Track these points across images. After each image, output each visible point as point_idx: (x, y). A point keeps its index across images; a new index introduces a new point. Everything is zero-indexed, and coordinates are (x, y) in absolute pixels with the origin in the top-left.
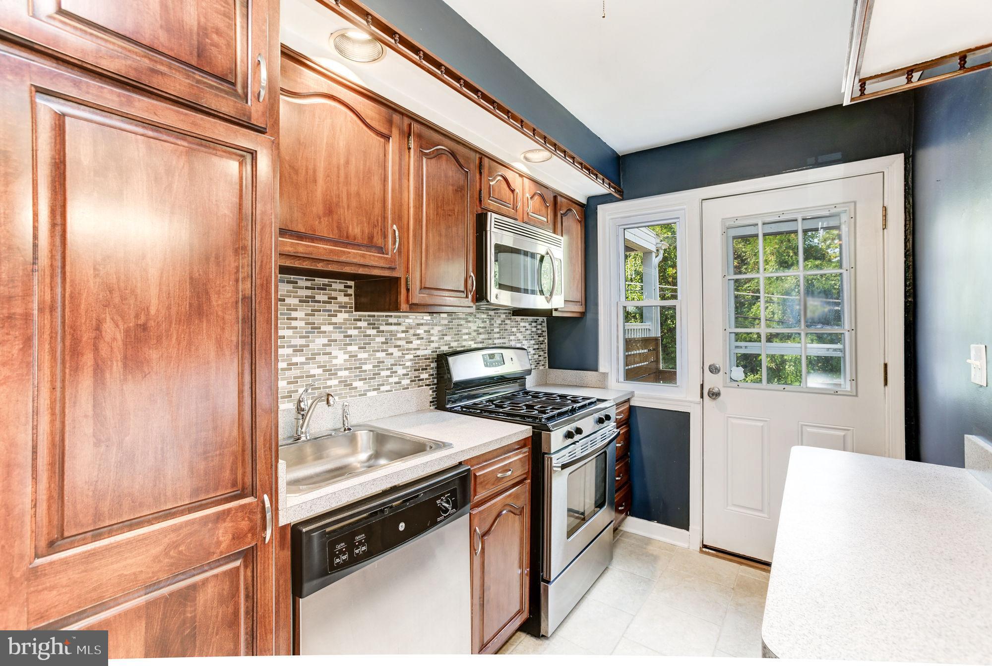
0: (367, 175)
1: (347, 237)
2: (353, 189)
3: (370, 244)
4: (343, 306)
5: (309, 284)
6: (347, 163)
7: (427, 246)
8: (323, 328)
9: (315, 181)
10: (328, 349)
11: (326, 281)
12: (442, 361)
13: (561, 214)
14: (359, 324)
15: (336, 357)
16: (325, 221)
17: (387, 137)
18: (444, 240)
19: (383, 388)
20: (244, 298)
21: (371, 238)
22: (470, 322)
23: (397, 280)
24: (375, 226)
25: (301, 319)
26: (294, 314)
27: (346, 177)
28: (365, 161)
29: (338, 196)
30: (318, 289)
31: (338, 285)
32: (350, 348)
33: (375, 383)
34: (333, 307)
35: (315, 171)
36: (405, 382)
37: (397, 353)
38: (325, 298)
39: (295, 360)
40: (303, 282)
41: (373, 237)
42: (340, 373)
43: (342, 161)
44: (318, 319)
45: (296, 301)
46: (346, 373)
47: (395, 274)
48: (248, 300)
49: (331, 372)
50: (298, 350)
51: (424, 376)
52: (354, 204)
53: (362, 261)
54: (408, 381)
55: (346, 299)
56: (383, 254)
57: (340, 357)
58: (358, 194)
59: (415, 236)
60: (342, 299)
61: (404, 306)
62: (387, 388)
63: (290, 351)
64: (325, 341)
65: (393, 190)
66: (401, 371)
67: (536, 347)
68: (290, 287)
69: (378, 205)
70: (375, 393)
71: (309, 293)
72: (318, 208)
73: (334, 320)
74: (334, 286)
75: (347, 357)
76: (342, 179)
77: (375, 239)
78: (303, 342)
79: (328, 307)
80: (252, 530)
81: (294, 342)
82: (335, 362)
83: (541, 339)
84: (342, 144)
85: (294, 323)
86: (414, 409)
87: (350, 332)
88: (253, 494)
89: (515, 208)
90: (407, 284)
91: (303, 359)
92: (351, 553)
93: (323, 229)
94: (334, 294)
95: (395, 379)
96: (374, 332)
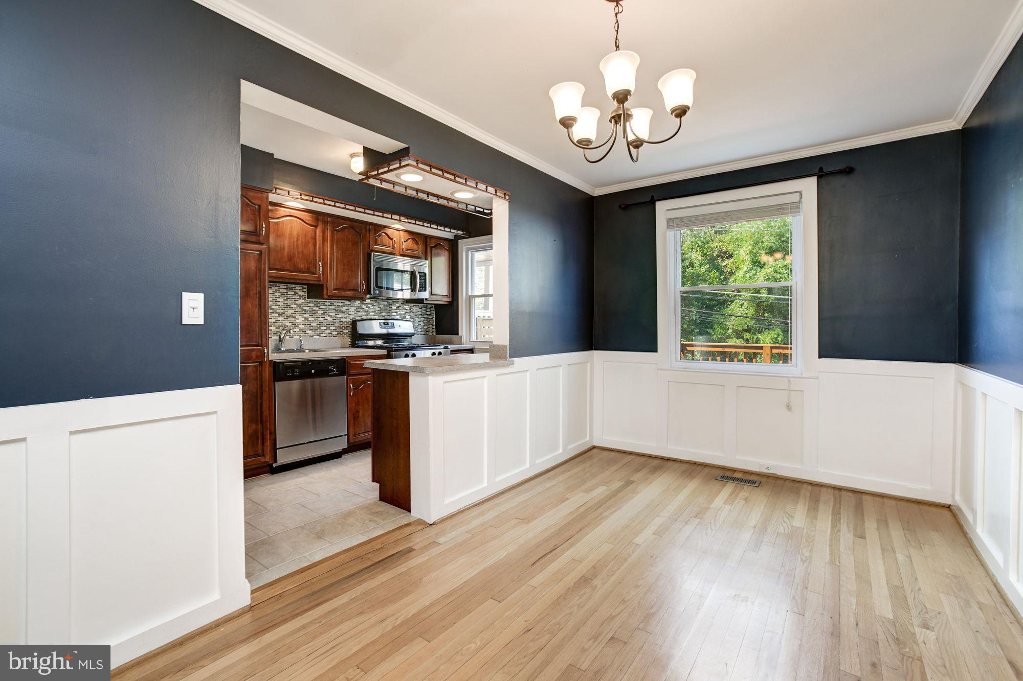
0: (306, 244)
1: (298, 269)
2: (300, 250)
3: (308, 271)
4: (301, 297)
5: (285, 287)
6: (298, 240)
7: (337, 270)
8: (292, 306)
9: (284, 249)
10: (294, 315)
11: (293, 286)
12: (354, 323)
13: (431, 248)
14: (309, 305)
15: (298, 319)
16: (288, 263)
17: (316, 227)
18: (346, 267)
19: (322, 335)
20: (259, 292)
21: (308, 269)
22: (375, 306)
23: (322, 285)
24: (310, 264)
25: (282, 302)
26: (278, 300)
27: (297, 246)
28: (305, 239)
29: (294, 254)
30: (290, 289)
31: (299, 287)
32: (305, 315)
33: (318, 332)
34: (296, 297)
35: (284, 245)
36: (335, 333)
37: (330, 319)
38: (293, 293)
39: (279, 319)
40: (282, 286)
41: (309, 268)
42: (300, 326)
43: (295, 240)
44: (289, 302)
45: (280, 294)
46: (303, 326)
47: (321, 283)
48: (260, 293)
49: (295, 325)
50: (280, 315)
51: (346, 331)
52: (301, 256)
53: (304, 278)
54: (336, 333)
55: (303, 294)
56: (315, 274)
57: (300, 319)
58: (302, 252)
59: (330, 266)
60: (301, 293)
61: (325, 296)
62: (325, 335)
63: (277, 315)
64: (293, 311)
65: (319, 248)
66: (332, 328)
67: (426, 322)
68: (277, 288)
69: (312, 255)
70: (318, 337)
71: (285, 291)
72: (286, 259)
73: (297, 303)
74: (297, 288)
75: (303, 319)
76: (295, 247)
77: (310, 269)
78: (283, 311)
79: (294, 297)
80: (261, 356)
81: (278, 311)
82: (297, 321)
83: (430, 317)
84: (295, 233)
85: (278, 303)
86: (339, 347)
87: (305, 308)
88: (261, 346)
89: (393, 248)
90: (327, 287)
91: (282, 319)
92: (293, 374)
93: (288, 267)
94: (297, 291)
95: (328, 331)
96: (318, 308)
